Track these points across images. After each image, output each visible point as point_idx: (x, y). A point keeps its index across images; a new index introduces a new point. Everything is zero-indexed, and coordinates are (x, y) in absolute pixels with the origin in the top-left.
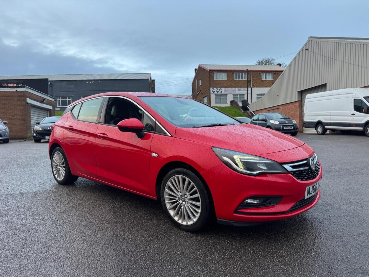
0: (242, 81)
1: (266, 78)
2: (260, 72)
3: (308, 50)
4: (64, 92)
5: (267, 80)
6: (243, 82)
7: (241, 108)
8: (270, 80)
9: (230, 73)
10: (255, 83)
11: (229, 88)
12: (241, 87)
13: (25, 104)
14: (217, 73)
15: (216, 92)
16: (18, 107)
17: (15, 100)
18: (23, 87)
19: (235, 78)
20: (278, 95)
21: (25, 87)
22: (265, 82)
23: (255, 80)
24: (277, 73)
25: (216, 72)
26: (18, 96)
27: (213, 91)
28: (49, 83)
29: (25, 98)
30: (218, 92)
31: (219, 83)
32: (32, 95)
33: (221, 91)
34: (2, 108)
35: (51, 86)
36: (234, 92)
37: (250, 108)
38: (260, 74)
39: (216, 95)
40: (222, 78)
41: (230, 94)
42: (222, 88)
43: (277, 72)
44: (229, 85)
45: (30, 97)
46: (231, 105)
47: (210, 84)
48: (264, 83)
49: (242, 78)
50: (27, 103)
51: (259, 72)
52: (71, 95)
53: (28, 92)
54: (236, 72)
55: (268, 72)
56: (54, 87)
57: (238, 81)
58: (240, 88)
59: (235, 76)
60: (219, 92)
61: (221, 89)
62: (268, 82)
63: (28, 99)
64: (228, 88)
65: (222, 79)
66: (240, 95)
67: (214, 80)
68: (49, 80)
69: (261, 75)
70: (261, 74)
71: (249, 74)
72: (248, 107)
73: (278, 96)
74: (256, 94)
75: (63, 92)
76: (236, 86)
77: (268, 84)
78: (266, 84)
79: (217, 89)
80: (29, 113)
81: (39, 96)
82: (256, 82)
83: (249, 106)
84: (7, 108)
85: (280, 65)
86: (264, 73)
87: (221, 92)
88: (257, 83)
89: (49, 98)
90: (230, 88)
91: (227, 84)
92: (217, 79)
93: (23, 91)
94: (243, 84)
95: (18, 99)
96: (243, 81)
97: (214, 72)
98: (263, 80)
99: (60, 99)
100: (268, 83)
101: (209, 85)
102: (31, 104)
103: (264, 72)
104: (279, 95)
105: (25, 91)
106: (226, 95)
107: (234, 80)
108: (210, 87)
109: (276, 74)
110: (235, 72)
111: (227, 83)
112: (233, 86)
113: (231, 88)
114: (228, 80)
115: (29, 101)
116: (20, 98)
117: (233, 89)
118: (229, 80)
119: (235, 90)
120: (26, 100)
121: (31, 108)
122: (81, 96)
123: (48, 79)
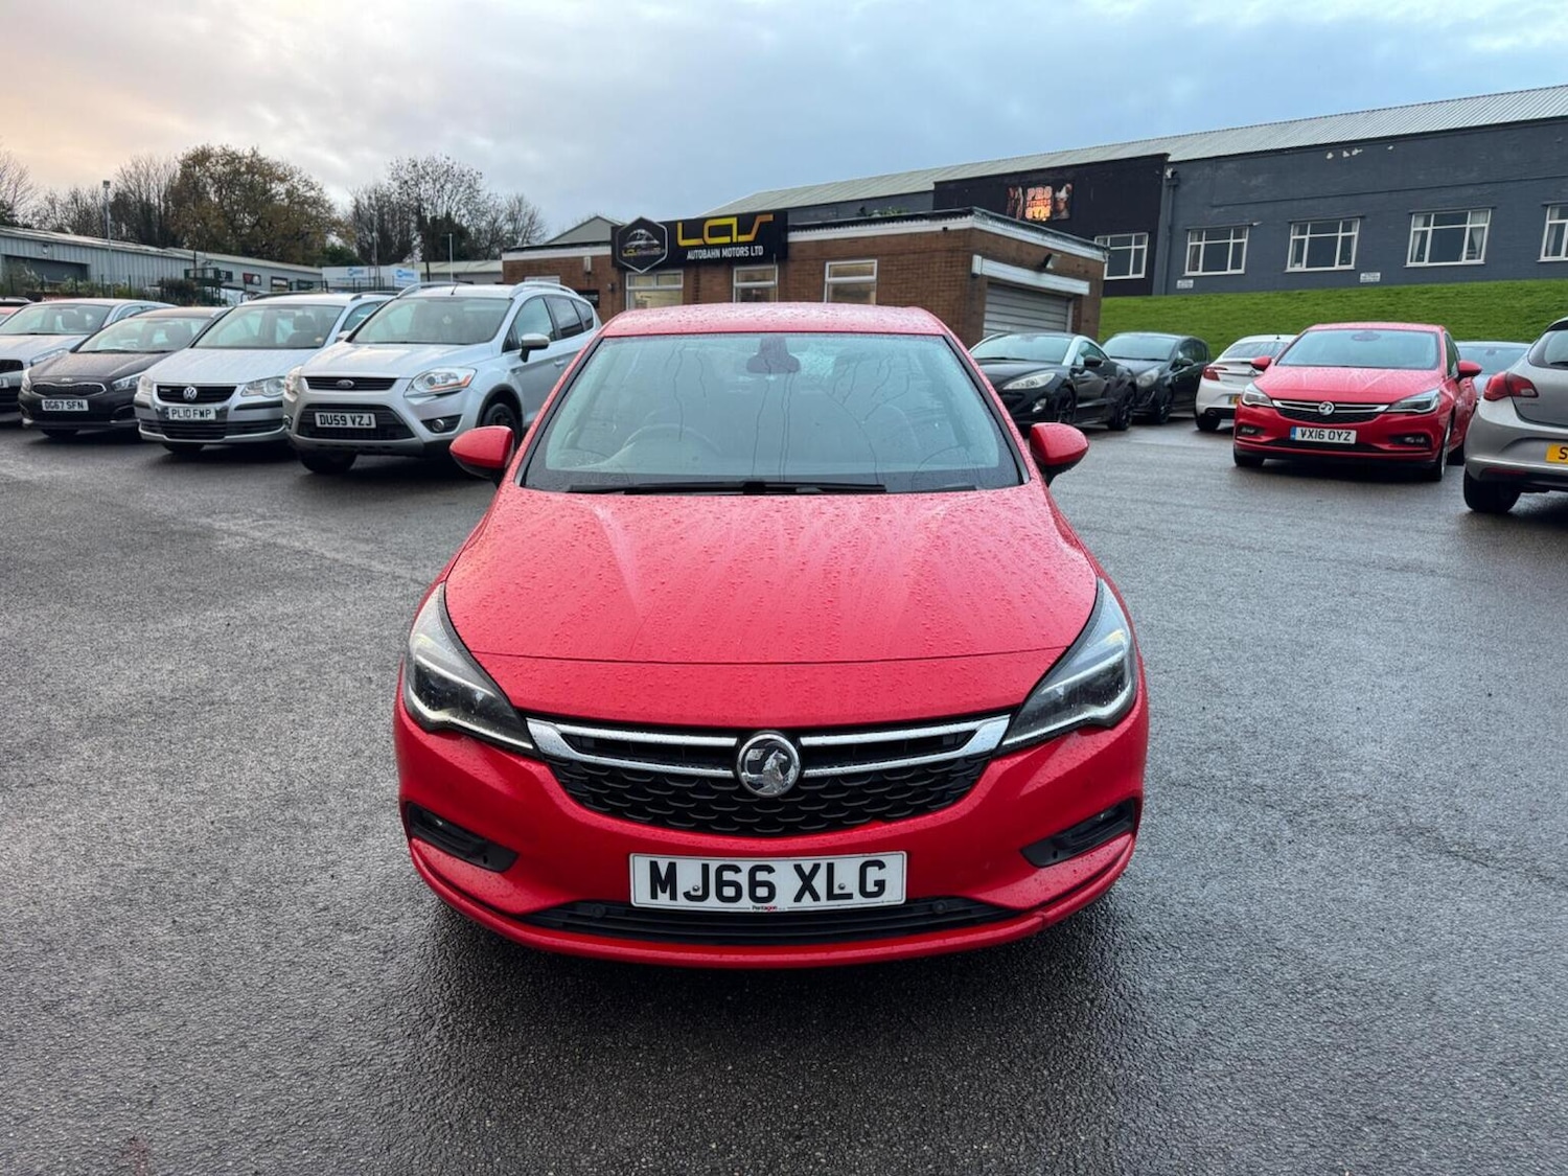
4: (1222, 210)
13: (966, 280)
16: (943, 291)
17: (938, 265)
18: (966, 215)
21: (970, 213)
26: (949, 251)
28: (1169, 173)
29: (968, 256)
32: (1001, 242)
34: (898, 295)
35: (1175, 186)
45: (989, 252)
50: (974, 276)
52: (1247, 221)
53: (981, 231)
56: (1184, 188)
63: (977, 259)
68: (1170, 159)
75: (1216, 211)
80: (975, 313)
81: (1032, 244)
84: (913, 295)
89: (1079, 247)
93: (965, 230)
95: (946, 262)
99: (1201, 241)
102: (990, 277)
105: (972, 230)
115: (982, 266)
116: (952, 257)
120: (970, 263)
121: (989, 291)
122: (1291, 223)
123: (1166, 155)
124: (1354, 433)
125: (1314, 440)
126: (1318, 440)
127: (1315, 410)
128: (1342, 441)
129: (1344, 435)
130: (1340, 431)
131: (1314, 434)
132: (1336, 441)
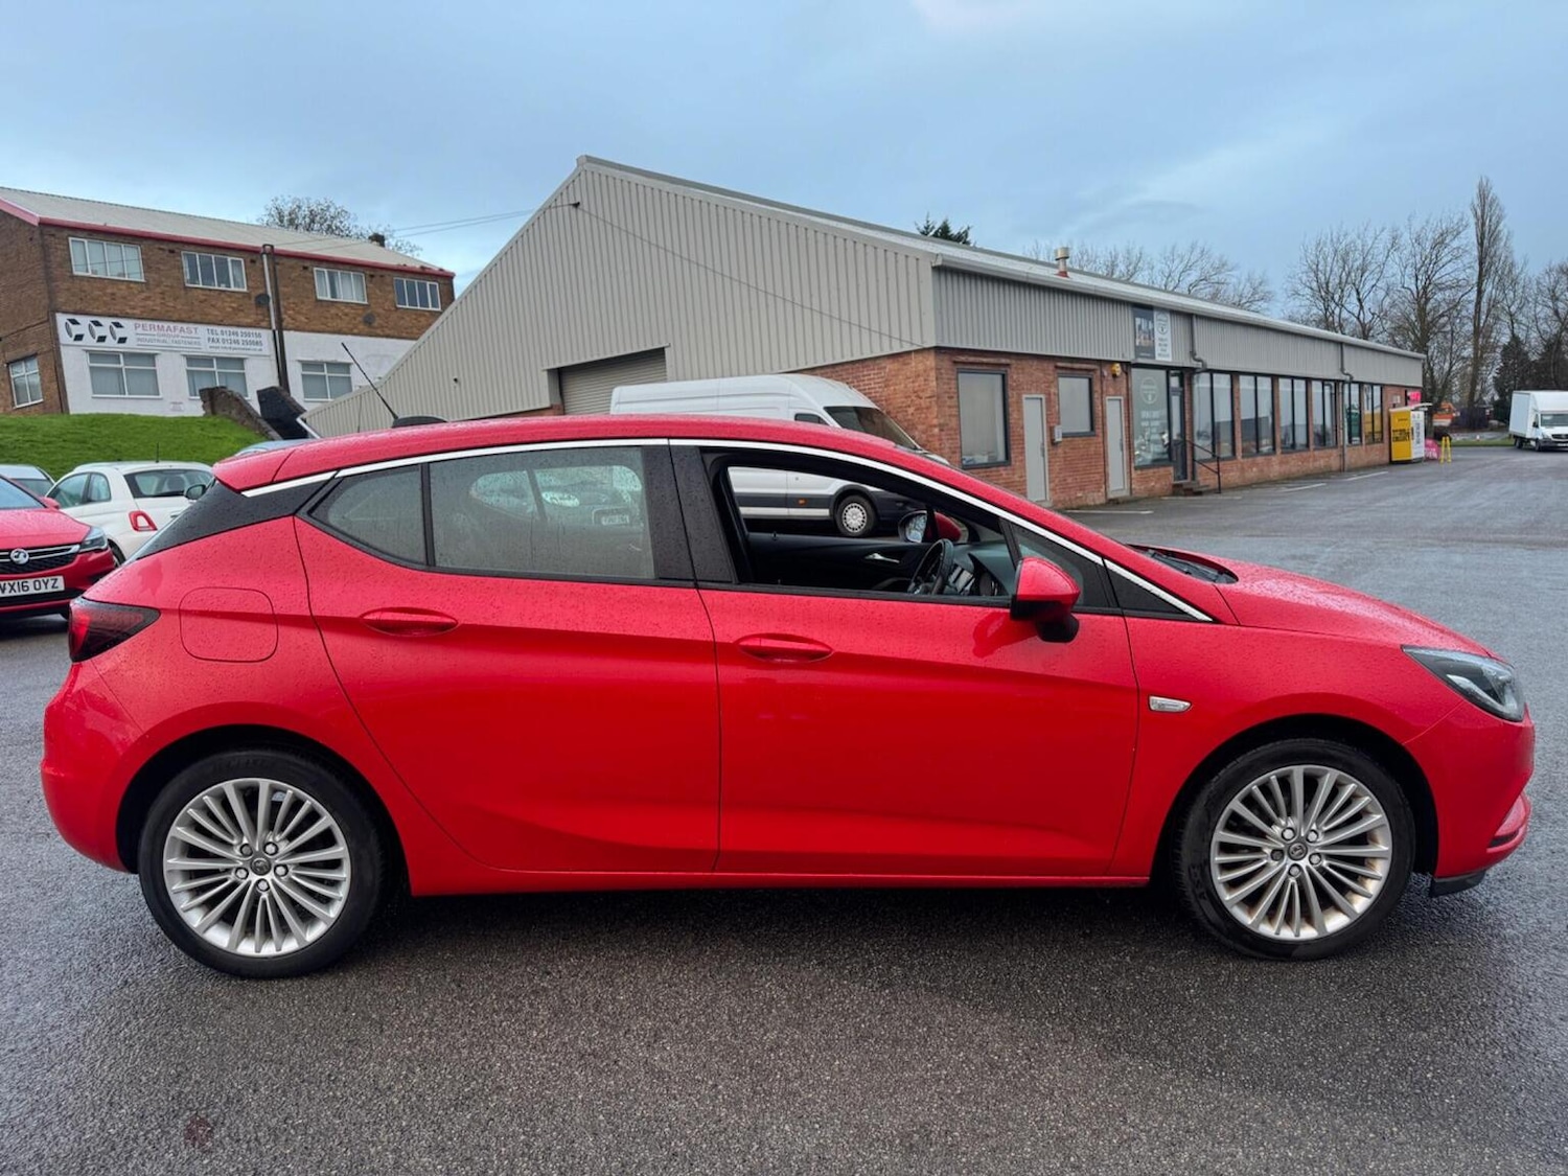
0: (223, 295)
1: (334, 294)
2: (307, 264)
3: (580, 207)
5: (341, 300)
6: (229, 300)
7: (269, 428)
8: (355, 301)
9: (161, 248)
10: (291, 312)
11: (160, 324)
12: (224, 325)
14: (86, 241)
15: (89, 341)
19: (188, 277)
20: (456, 377)
22: (333, 311)
23: (288, 299)
24: (382, 276)
25: (79, 234)
27: (76, 330)
30: (102, 339)
31: (105, 294)
33: (119, 333)
36: (190, 343)
37: (310, 427)
38: (308, 274)
39: (94, 355)
40: (121, 271)
41: (168, 353)
42: (122, 321)
43: (380, 272)
44: (158, 308)
46: (209, 411)
47: (52, 295)
48: (329, 316)
49: (224, 279)
51: (301, 263)
54: (192, 247)
55: (341, 267)
57: (208, 292)
58: (219, 329)
59: (186, 269)
60: (107, 340)
61: (118, 325)
62: (347, 311)
64: (156, 323)
65: (119, 275)
66: (222, 360)
67: (73, 277)
69: (313, 279)
70: (312, 272)
71: (258, 264)
72: (299, 420)
73: (456, 380)
74: (299, 361)
76: (198, 317)
77: (347, 318)
78: (339, 321)
79: (97, 324)
82: (292, 305)
83: (304, 416)
85: (379, 239)
86: (325, 270)
87: (122, 340)
88: (299, 313)
90: (166, 325)
91: (149, 303)
92: (90, 274)
94: (230, 310)
96: (230, 297)
97: (71, 233)
98: (321, 301)
100: (346, 315)
101: (46, 301)
103: (325, 264)
104: (461, 379)
106: (151, 357)
107: (186, 288)
108: (53, 311)
109: (374, 279)
110: (186, 247)
111: (148, 298)
112: (184, 316)
113: (172, 325)
114: (151, 282)
117: (182, 330)
118: (158, 286)
119: (193, 335)
124: (60, 579)
125: (18, 594)
126: (22, 593)
127: (8, 560)
128: (50, 590)
129: (51, 583)
130: (45, 579)
131: (16, 587)
132: (43, 590)
